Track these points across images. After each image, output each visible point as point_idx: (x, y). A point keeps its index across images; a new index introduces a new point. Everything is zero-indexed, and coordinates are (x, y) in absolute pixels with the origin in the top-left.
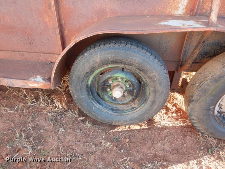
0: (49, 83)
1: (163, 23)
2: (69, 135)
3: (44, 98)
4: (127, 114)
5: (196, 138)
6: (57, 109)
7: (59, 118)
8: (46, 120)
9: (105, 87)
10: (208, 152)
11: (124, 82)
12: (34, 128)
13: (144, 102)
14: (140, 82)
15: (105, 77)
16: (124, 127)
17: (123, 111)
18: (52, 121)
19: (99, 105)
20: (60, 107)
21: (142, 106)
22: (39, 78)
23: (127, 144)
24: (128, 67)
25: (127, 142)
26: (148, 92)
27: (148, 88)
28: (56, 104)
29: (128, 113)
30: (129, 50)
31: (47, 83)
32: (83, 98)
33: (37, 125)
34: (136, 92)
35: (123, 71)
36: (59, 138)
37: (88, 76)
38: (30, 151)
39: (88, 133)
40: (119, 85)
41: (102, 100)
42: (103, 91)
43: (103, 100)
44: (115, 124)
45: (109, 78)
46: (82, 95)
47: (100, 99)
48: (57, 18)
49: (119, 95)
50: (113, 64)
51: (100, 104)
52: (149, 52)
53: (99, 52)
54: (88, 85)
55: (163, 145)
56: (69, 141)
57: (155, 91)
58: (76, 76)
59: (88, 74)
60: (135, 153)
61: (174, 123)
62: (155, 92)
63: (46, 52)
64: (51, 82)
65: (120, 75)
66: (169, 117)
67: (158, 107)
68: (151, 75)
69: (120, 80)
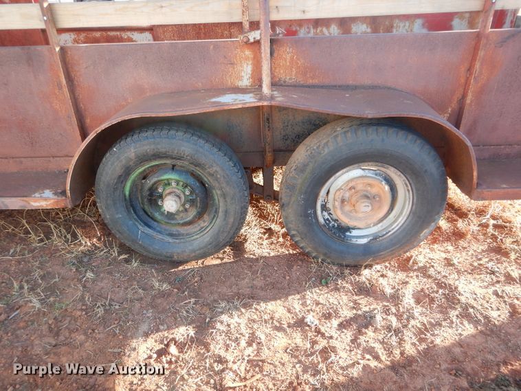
0: (64, 198)
1: (214, 100)
2: (101, 282)
3: (60, 232)
4: (194, 240)
5: (308, 268)
6: (82, 248)
7: (85, 260)
8: (63, 265)
9: (154, 198)
10: (321, 283)
11: (181, 188)
12: (43, 278)
13: (214, 216)
14: (204, 185)
15: (150, 182)
16: (194, 263)
17: (187, 234)
18: (73, 264)
19: (148, 229)
20: (89, 244)
21: (214, 221)
22: (48, 193)
23: (196, 284)
24: (179, 163)
25: (196, 282)
26: (216, 198)
27: (214, 192)
28: (80, 241)
29: (196, 237)
30: (174, 138)
31: (60, 198)
32: (119, 218)
33: (49, 273)
34: (200, 200)
35: (173, 169)
36: (84, 287)
37: (122, 181)
38: (37, 306)
39: (134, 275)
40: (174, 192)
41: (153, 222)
42: (151, 204)
43: (155, 221)
44: (178, 258)
45: (155, 183)
46: (117, 213)
47: (150, 220)
48: (72, 102)
49: (172, 206)
50: (155, 159)
51: (149, 227)
52: (204, 139)
53: (133, 144)
54: (125, 196)
55: (253, 280)
56: (102, 288)
57: (224, 194)
58: (104, 182)
59: (122, 179)
60: (207, 295)
61: (278, 251)
62: (224, 196)
63: (59, 155)
64: (66, 197)
65: (172, 176)
66: (272, 243)
67: (234, 220)
68: (211, 170)
69: (174, 184)
